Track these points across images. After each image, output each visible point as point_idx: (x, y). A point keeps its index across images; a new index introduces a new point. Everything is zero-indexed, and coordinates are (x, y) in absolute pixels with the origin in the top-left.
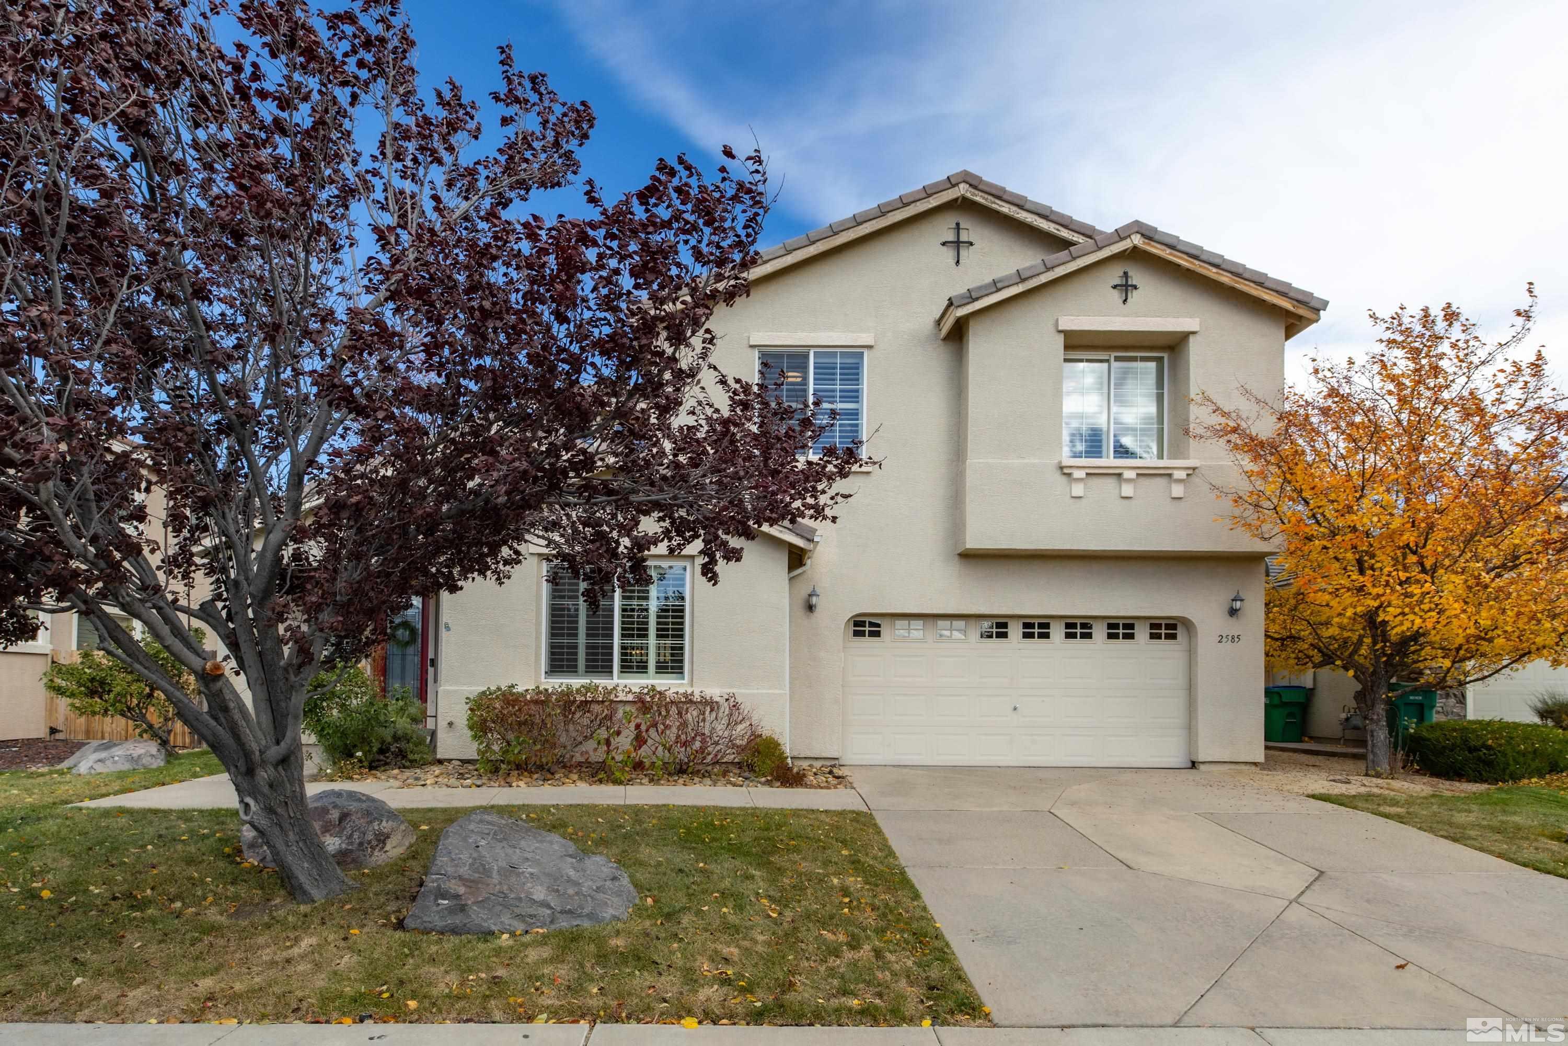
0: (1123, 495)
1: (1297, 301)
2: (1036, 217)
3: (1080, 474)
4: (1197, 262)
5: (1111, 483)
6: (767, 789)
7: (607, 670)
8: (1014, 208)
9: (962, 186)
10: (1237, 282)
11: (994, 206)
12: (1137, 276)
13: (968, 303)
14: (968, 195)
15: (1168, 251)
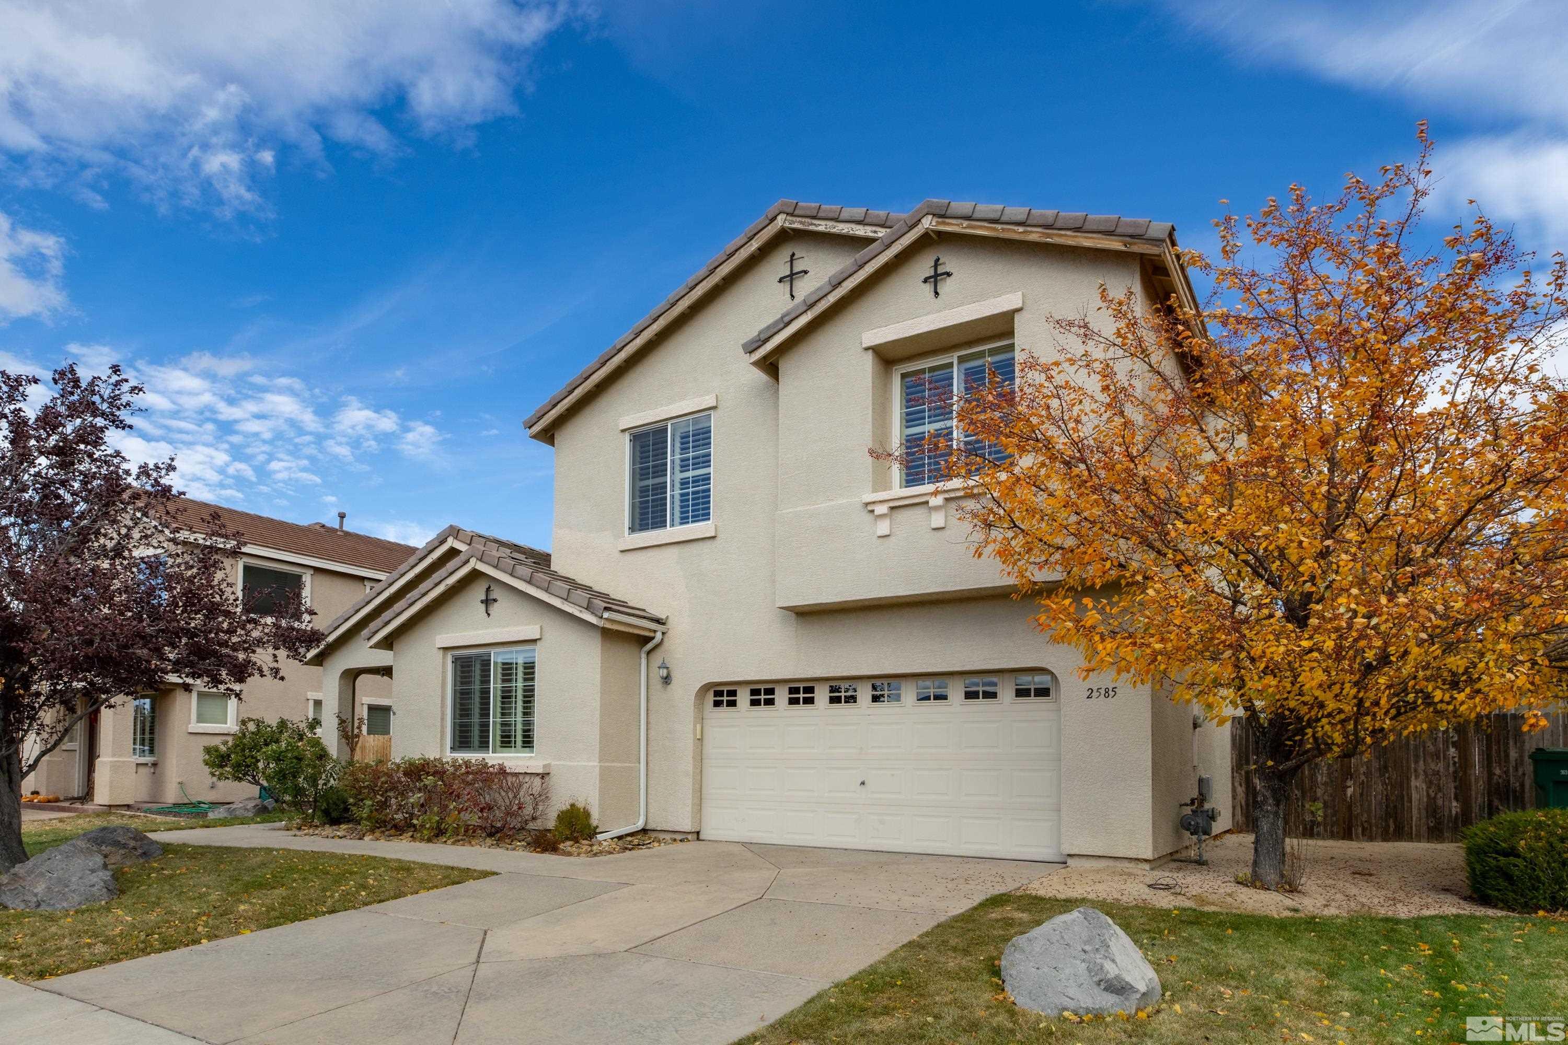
0: (934, 526)
1: (1131, 236)
2: (853, 226)
3: (881, 509)
4: (999, 227)
5: (919, 512)
6: (526, 854)
7: (484, 745)
8: (830, 223)
9: (781, 218)
10: (1048, 236)
11: (812, 228)
12: (950, 262)
13: (759, 347)
14: (787, 225)
15: (965, 223)
